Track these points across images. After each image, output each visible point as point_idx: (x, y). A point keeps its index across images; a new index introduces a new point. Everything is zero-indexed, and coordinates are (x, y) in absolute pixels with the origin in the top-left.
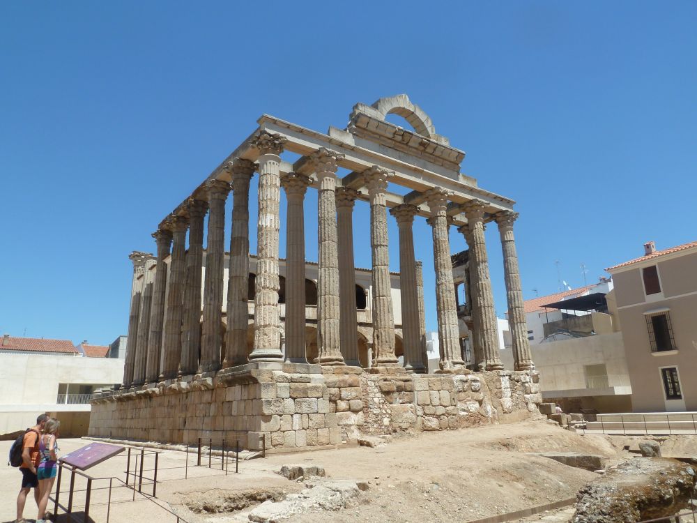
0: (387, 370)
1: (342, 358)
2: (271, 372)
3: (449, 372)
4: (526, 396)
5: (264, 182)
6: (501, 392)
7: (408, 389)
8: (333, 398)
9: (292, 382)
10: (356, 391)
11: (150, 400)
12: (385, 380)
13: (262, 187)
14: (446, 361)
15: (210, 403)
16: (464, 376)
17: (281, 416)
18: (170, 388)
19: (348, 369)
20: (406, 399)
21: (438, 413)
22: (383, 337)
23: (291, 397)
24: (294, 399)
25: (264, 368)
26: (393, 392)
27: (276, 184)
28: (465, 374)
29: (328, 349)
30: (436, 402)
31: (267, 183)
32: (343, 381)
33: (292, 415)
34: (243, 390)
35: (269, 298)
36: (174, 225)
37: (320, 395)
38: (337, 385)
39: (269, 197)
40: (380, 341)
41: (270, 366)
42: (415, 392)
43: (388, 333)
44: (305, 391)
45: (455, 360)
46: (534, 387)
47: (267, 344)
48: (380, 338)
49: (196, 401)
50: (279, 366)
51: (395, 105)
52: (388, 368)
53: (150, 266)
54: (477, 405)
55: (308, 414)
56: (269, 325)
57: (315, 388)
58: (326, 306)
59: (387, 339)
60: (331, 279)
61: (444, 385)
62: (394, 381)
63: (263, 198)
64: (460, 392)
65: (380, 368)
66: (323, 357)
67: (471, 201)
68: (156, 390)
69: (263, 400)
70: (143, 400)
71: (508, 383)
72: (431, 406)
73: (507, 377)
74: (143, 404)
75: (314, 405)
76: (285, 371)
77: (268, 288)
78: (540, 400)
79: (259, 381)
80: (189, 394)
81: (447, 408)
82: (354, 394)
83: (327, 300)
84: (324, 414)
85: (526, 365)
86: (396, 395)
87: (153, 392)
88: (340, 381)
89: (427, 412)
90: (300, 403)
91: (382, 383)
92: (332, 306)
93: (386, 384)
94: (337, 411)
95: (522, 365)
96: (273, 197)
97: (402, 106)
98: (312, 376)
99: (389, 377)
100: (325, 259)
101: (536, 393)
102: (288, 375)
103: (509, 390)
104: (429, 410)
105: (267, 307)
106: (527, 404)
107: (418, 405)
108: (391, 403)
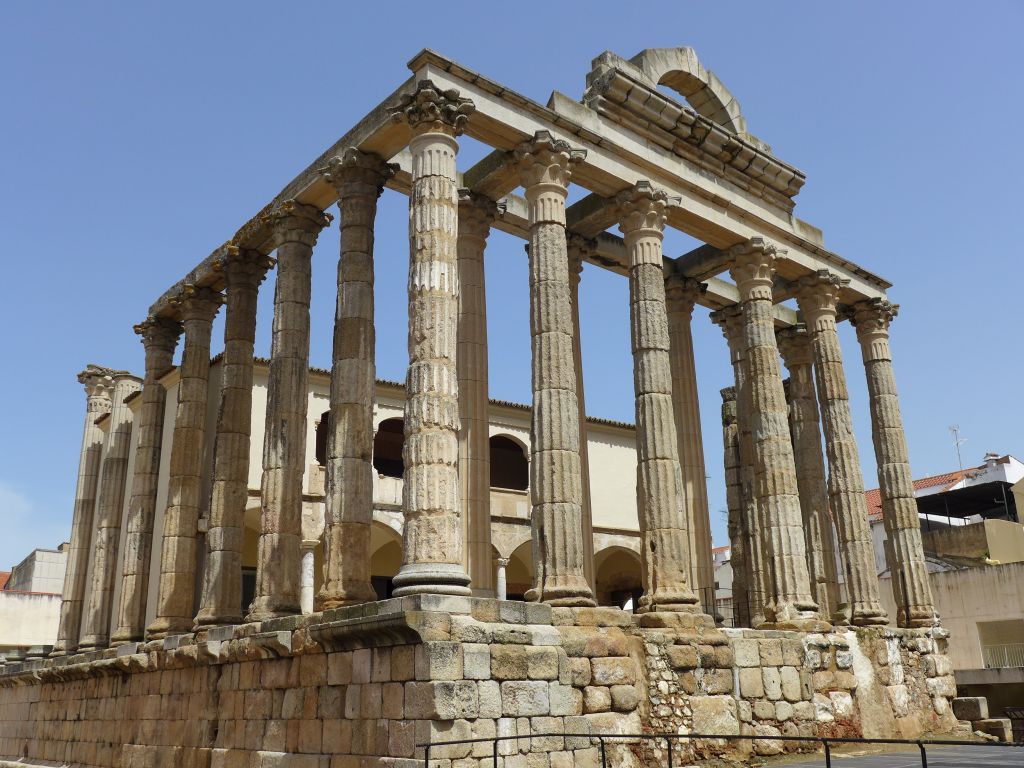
0: (679, 618)
1: (589, 590)
2: (448, 618)
3: (791, 627)
4: (931, 681)
5: (426, 192)
6: (888, 673)
7: (723, 662)
8: (578, 681)
9: (495, 642)
10: (625, 666)
11: (124, 682)
12: (678, 642)
13: (421, 203)
14: (782, 602)
15: (282, 690)
16: (820, 636)
17: (472, 720)
18: (179, 655)
19: (604, 614)
20: (719, 686)
21: (781, 717)
22: (666, 548)
23: (493, 678)
24: (500, 681)
25: (433, 608)
26: (695, 668)
27: (450, 199)
28: (824, 633)
29: (560, 568)
30: (774, 692)
31: (431, 194)
32: (598, 641)
33: (496, 720)
34: (377, 659)
35: (439, 447)
36: (188, 304)
37: (553, 673)
38: (585, 652)
39: (437, 225)
40: (659, 555)
41: (447, 604)
42: (736, 671)
43: (677, 538)
44: (523, 663)
45: (802, 603)
46: (942, 663)
47: (436, 554)
48: (658, 548)
49: (246, 684)
50: (463, 604)
51: (674, 67)
52: (681, 614)
53: (125, 396)
54: (848, 700)
55: (529, 718)
56: (441, 510)
57: (542, 656)
58: (553, 472)
59: (675, 553)
60: (564, 415)
61: (787, 656)
62: (696, 645)
63: (423, 226)
64: (816, 669)
65: (666, 616)
66: (549, 588)
67: (813, 274)
68: (143, 659)
69: (436, 683)
70: (105, 681)
71: (898, 652)
72: (765, 701)
73: (896, 641)
74: (105, 690)
75: (541, 696)
76: (478, 617)
77: (436, 424)
78: (953, 691)
79: (424, 639)
80: (227, 670)
81: (796, 706)
82: (620, 672)
83: (556, 460)
84: (563, 716)
85: (925, 617)
86: (699, 674)
87: (134, 663)
88: (592, 643)
89: (760, 713)
90: (513, 692)
91: (672, 649)
92: (567, 474)
93: (681, 651)
94: (585, 710)
95: (917, 617)
96: (445, 227)
97: (686, 70)
98: (532, 628)
99: (684, 636)
100: (549, 370)
101: (946, 674)
102: (488, 627)
103: (900, 667)
104: (764, 709)
105: (436, 468)
106: (932, 696)
107: (743, 698)
108: (690, 694)
